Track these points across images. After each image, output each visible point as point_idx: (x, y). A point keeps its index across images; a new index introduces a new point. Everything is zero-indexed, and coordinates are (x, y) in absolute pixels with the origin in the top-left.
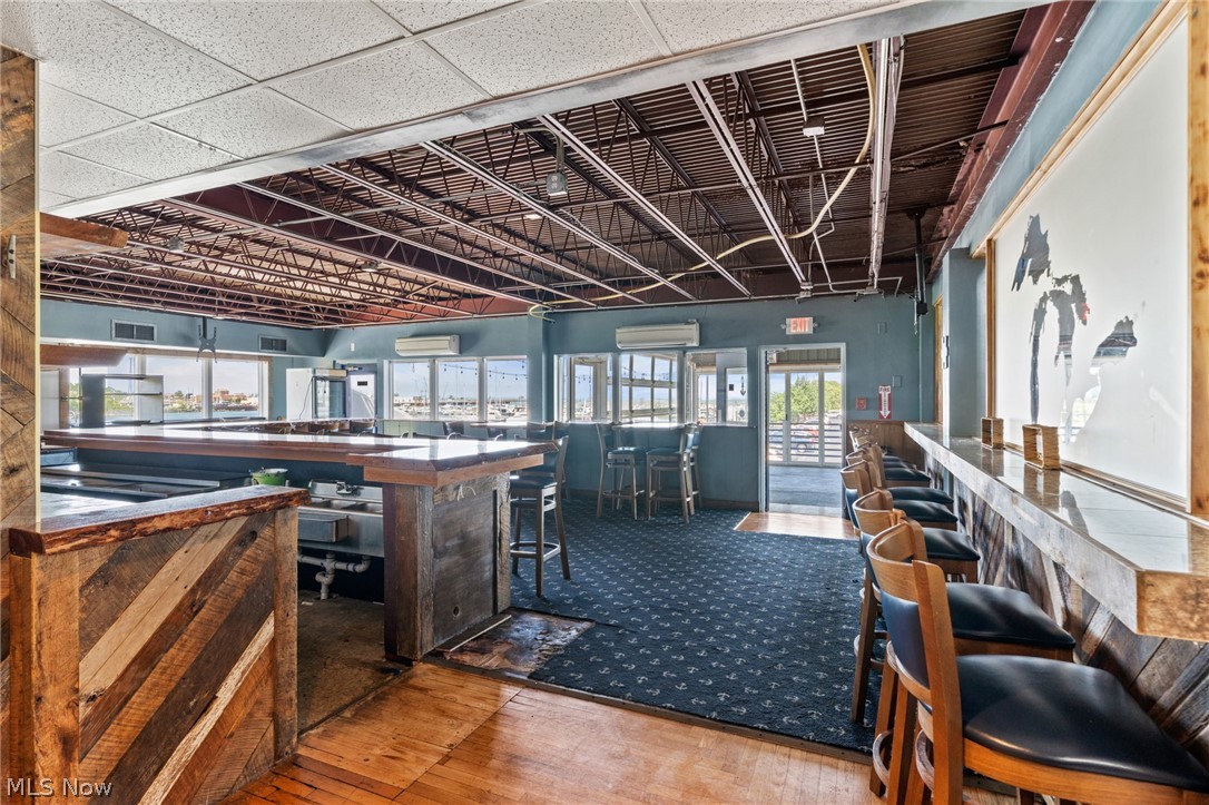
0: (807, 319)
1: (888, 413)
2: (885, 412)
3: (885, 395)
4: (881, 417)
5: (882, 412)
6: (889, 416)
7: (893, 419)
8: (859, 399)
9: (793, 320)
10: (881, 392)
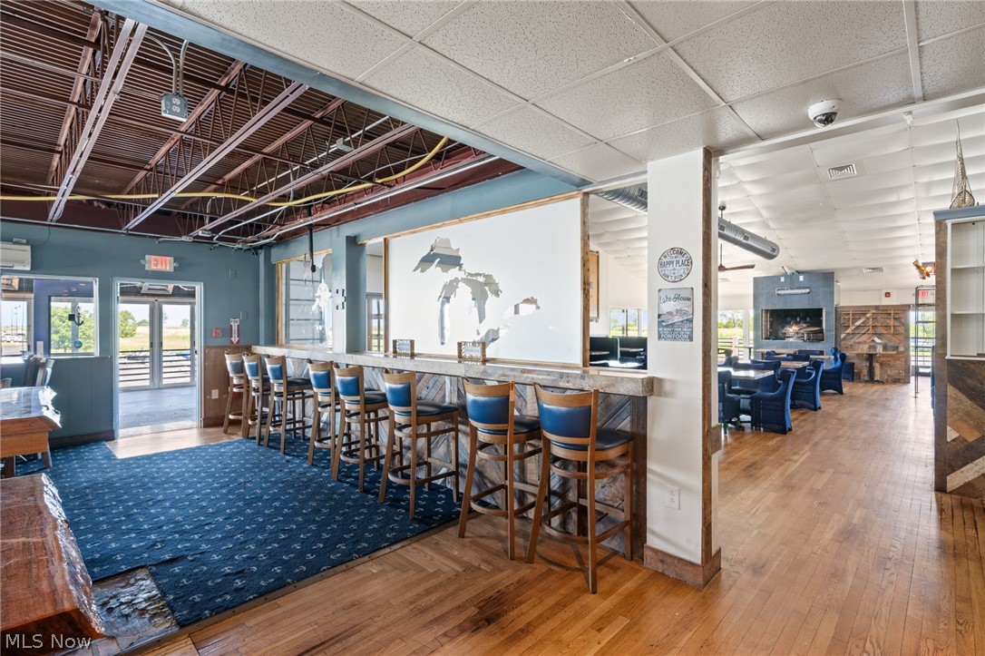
0: (169, 258)
1: (237, 339)
2: (235, 339)
3: (235, 328)
4: (232, 342)
5: (233, 339)
6: (238, 342)
7: (242, 344)
8: (216, 329)
9: (153, 257)
10: (232, 324)
